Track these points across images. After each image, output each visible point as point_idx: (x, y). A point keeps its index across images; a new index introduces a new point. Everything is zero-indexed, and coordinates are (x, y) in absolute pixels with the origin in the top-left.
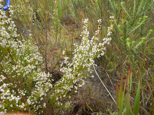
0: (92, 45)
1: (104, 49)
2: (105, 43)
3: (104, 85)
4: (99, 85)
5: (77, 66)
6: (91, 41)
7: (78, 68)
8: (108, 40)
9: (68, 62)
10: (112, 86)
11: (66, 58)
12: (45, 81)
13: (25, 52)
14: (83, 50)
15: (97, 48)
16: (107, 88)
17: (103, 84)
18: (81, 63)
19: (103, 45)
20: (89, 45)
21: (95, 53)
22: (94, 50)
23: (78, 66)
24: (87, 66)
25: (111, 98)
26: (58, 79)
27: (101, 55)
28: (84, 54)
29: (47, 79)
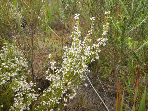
0: (84, 47)
1: (99, 51)
2: (101, 44)
3: (96, 92)
4: (91, 91)
5: (66, 73)
6: (83, 42)
7: (68, 75)
8: (103, 40)
9: (55, 68)
10: (104, 92)
11: (53, 63)
12: (28, 91)
13: (8, 57)
14: (74, 52)
15: (91, 50)
16: (100, 95)
17: (95, 90)
18: (72, 69)
19: (98, 46)
20: (81, 47)
21: (89, 56)
22: (87, 53)
23: (68, 72)
24: (79, 73)
25: (104, 106)
26: (47, 86)
27: (95, 59)
28: (75, 58)
29: (30, 89)
